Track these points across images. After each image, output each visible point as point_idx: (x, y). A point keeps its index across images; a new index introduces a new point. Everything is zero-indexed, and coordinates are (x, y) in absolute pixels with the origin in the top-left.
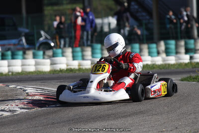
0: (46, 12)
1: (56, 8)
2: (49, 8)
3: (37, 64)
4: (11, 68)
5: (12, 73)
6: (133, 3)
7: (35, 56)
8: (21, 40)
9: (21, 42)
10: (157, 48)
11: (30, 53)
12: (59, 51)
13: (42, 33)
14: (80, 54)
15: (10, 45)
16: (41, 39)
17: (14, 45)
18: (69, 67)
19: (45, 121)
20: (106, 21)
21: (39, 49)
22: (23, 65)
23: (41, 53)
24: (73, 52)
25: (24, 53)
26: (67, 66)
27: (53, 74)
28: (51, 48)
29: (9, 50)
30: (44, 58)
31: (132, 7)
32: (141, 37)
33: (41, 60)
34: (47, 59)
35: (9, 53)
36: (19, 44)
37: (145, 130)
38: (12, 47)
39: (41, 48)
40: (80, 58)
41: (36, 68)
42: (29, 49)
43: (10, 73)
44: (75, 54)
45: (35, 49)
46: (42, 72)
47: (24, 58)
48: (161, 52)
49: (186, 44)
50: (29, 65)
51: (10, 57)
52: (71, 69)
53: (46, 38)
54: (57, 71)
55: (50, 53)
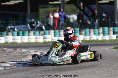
0: (40, 12)
1: (45, 9)
2: (42, 9)
3: (36, 38)
4: (22, 40)
5: (23, 43)
6: (86, 8)
7: (34, 34)
8: (28, 26)
9: (27, 27)
10: (98, 31)
11: (32, 33)
12: (47, 32)
13: (39, 22)
14: (58, 33)
15: (21, 28)
16: (38, 25)
17: (24, 28)
18: (53, 40)
19: (41, 69)
20: (71, 16)
21: (36, 30)
22: (28, 39)
23: (38, 32)
24: (54, 32)
25: (29, 32)
26: (52, 39)
27: (45, 44)
28: (43, 30)
29: (21, 30)
30: (39, 35)
31: (85, 10)
32: (90, 25)
33: (37, 36)
34: (41, 36)
35: (21, 32)
36: (26, 28)
37: (96, 76)
38: (23, 29)
39: (38, 30)
40: (58, 35)
41: (35, 40)
42: (31, 30)
43: (22, 43)
44: (56, 33)
45: (35, 30)
46: (39, 43)
47: (29, 35)
48: (100, 33)
49: (113, 29)
50: (32, 39)
51: (21, 34)
52: (54, 41)
53: (40, 25)
54: (47, 42)
55: (42, 32)
